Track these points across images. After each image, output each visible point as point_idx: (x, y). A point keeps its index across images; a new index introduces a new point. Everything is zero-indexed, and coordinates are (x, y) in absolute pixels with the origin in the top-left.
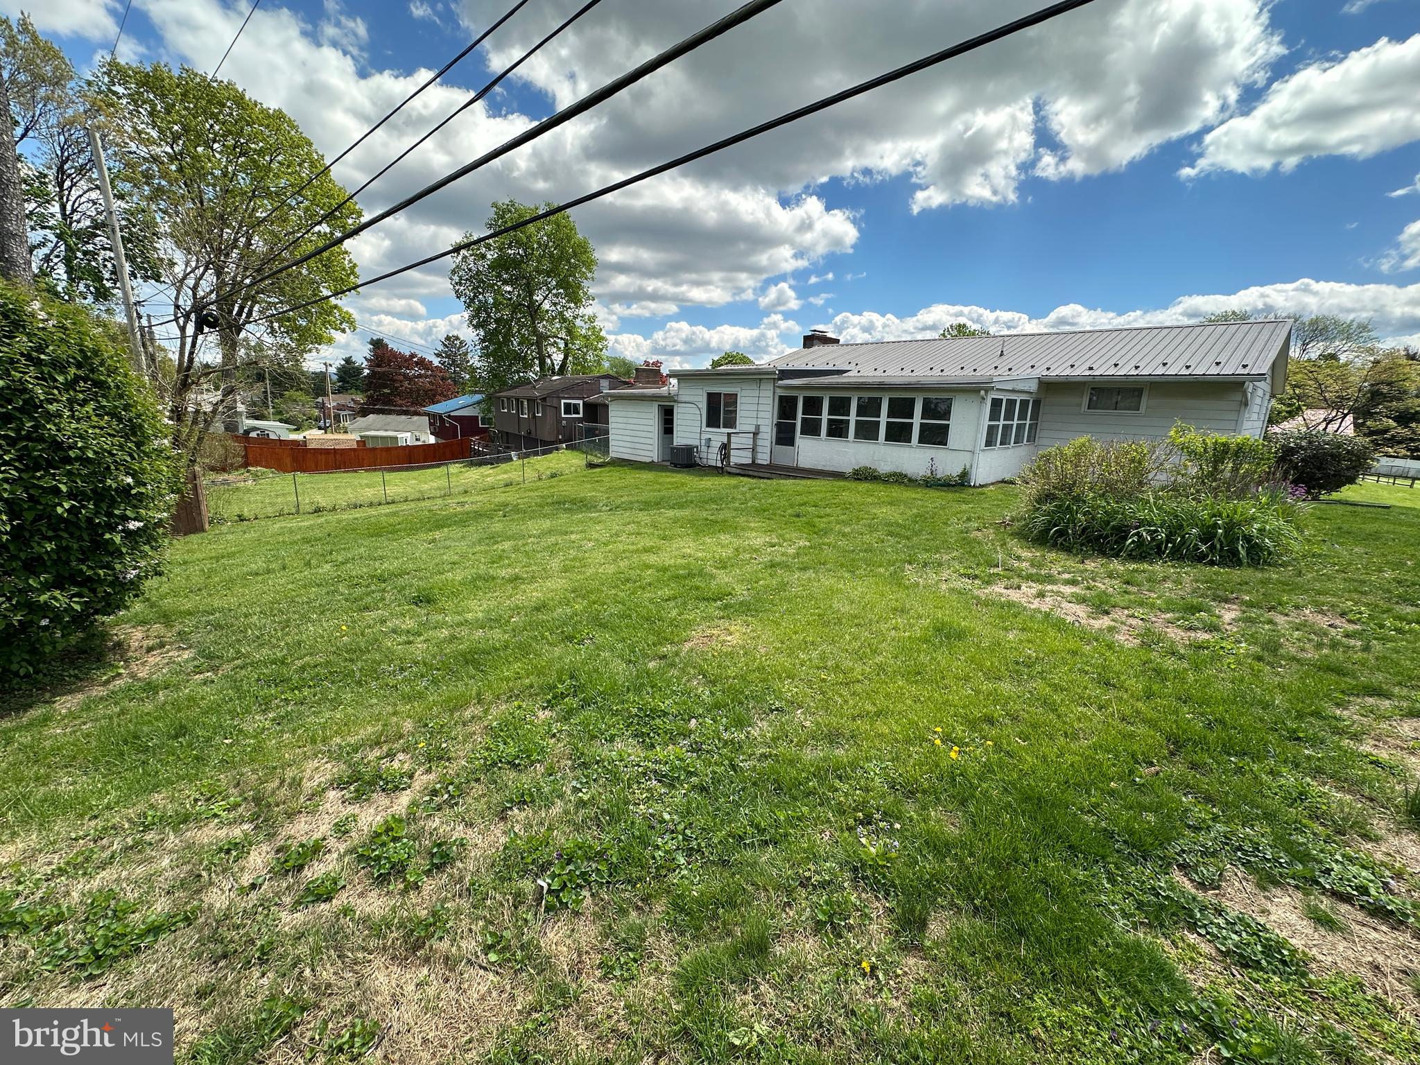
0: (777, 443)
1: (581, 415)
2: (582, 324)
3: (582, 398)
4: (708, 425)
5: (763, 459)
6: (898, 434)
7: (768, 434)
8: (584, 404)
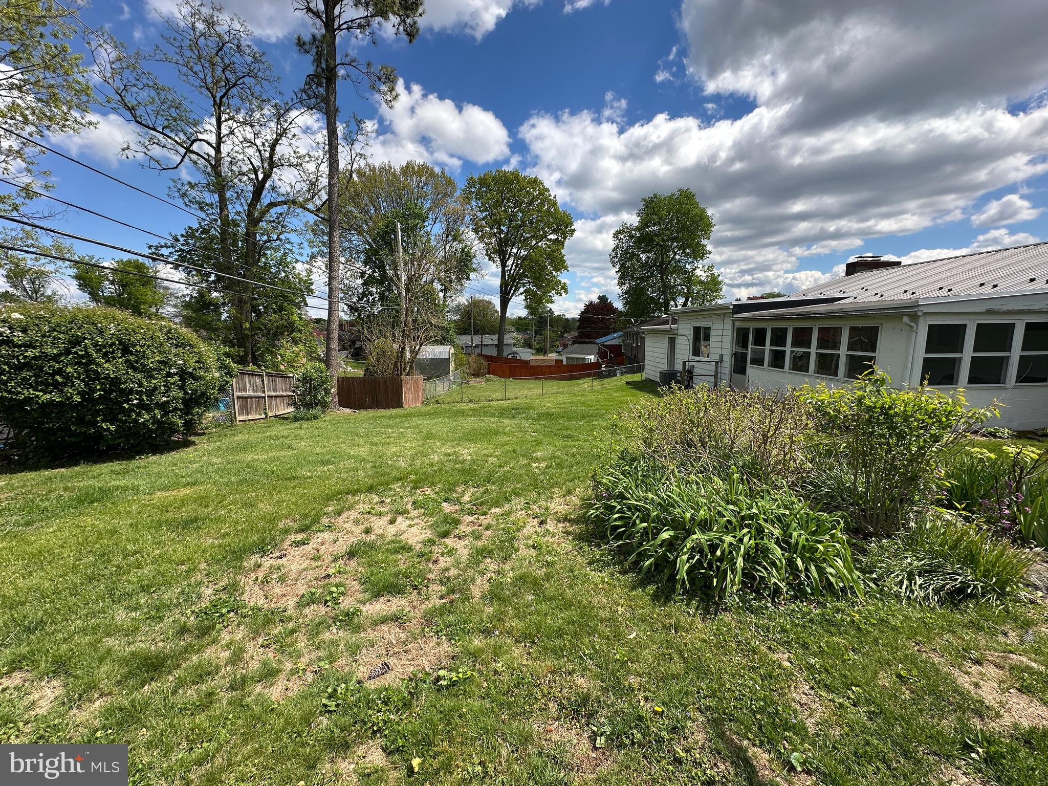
0: (735, 371)
2: (702, 273)
4: (694, 354)
7: (728, 362)
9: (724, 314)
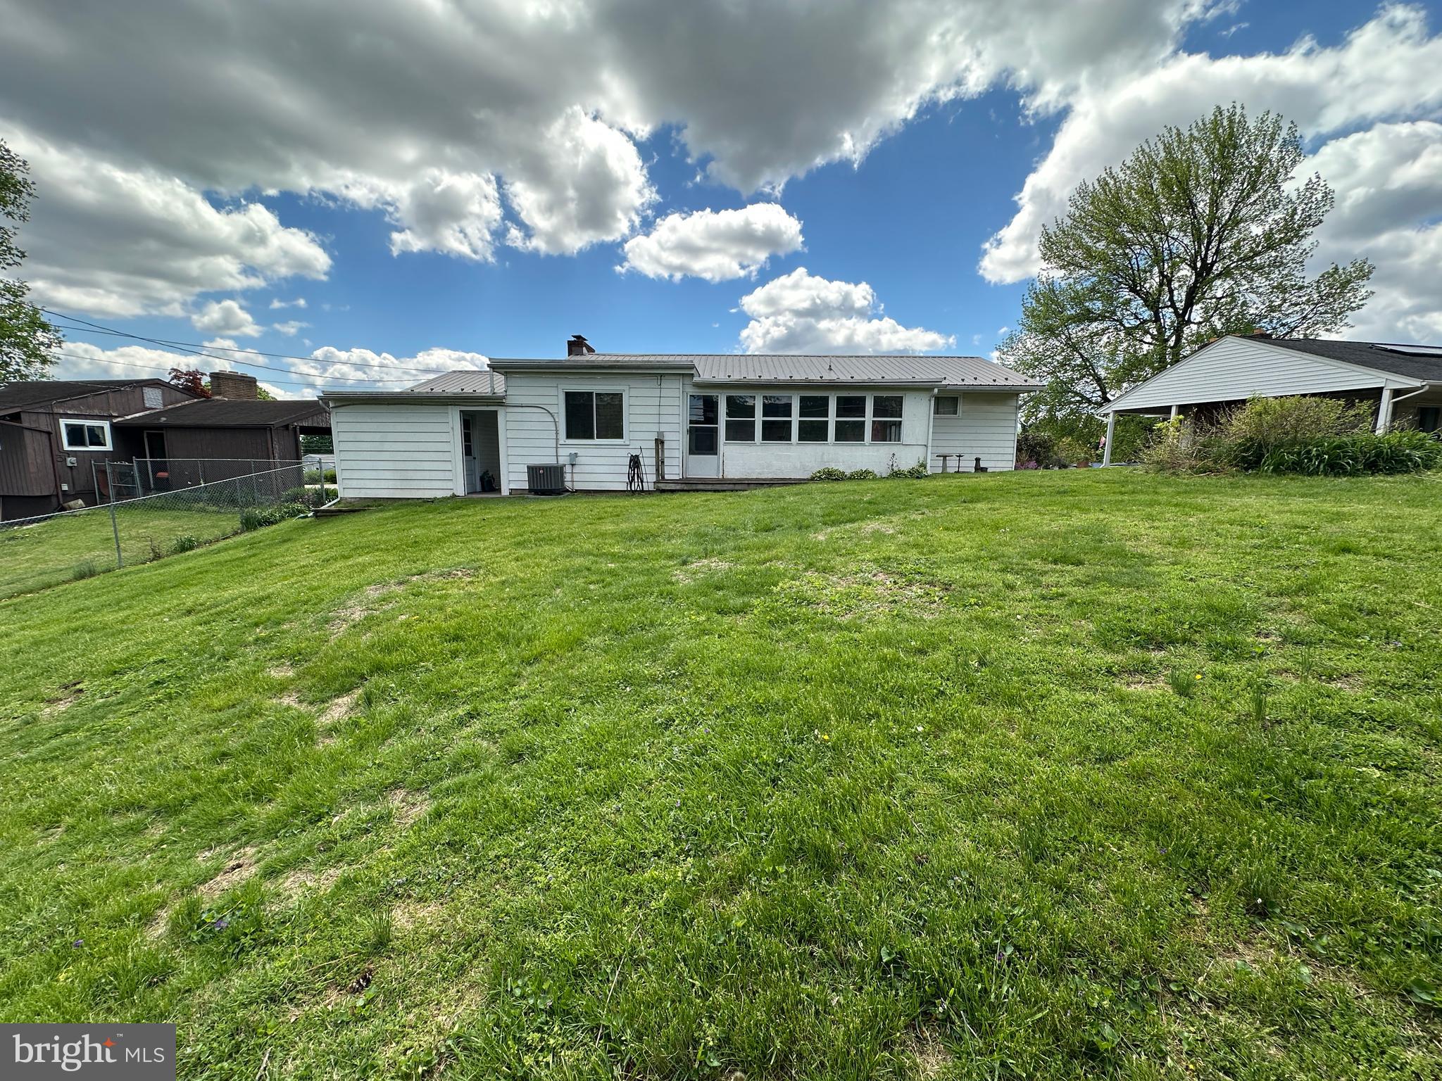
0: (691, 452)
1: (109, 447)
3: (109, 417)
4: (570, 435)
5: (673, 472)
6: (850, 433)
7: (678, 441)
8: (114, 427)
9: (661, 375)
